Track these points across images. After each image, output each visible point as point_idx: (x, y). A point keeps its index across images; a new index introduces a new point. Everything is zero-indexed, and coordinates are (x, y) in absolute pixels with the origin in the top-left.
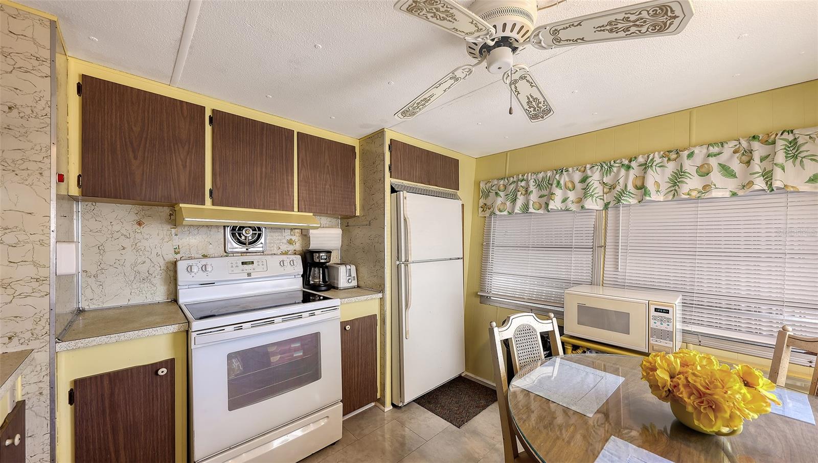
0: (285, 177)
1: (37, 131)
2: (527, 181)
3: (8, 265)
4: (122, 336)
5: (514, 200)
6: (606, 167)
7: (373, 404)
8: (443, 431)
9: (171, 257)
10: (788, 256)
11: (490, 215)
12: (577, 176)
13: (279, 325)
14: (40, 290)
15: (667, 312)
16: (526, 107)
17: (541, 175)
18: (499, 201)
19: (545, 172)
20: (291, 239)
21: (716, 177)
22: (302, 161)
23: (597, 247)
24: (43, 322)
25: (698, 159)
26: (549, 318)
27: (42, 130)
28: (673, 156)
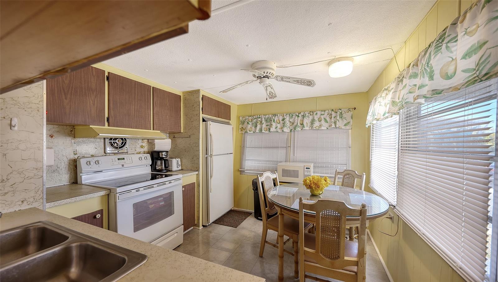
0: (147, 111)
1: (36, 87)
2: (262, 119)
3: (21, 161)
4: (78, 198)
5: (256, 126)
6: (291, 115)
7: (192, 228)
8: (230, 230)
9: (72, 157)
10: (340, 149)
11: (245, 133)
12: (281, 118)
13: (156, 188)
14: (38, 175)
15: (309, 168)
16: (269, 95)
17: (267, 116)
18: (249, 126)
19: (269, 115)
20: (142, 145)
21: (323, 122)
22: (155, 103)
23: (287, 147)
24: (39, 192)
25: (318, 116)
26: (275, 173)
27: (39, 86)
28: (312, 114)
